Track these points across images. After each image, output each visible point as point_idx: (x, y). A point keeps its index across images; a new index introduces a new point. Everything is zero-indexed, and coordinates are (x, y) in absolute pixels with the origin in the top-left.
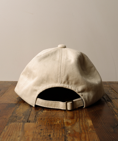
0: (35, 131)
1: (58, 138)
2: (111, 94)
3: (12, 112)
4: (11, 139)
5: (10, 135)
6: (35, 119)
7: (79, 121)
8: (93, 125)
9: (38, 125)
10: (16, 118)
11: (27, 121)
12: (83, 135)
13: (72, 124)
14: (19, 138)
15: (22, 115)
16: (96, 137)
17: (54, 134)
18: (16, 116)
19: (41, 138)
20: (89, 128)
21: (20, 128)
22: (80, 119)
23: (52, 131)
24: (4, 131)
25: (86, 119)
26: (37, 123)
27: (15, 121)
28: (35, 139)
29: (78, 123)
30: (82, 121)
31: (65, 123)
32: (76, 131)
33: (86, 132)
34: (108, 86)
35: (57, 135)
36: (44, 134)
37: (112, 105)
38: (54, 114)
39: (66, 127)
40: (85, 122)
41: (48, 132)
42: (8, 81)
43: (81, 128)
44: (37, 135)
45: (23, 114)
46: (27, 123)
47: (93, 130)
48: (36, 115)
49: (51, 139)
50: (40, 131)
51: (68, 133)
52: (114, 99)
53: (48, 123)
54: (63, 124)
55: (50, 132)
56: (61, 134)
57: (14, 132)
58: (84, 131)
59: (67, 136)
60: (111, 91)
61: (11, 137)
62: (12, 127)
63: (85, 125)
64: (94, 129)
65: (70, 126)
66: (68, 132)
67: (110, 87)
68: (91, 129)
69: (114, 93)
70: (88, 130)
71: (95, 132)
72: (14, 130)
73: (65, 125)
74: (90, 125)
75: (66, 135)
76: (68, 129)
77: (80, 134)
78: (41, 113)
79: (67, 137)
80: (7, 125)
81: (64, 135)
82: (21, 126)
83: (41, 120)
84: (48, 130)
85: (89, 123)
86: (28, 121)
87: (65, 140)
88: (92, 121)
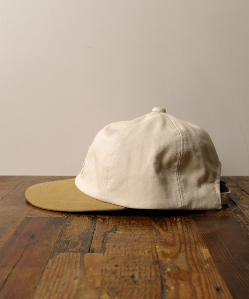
0: (104, 268)
1: (149, 281)
2: (240, 200)
3: (59, 234)
4: (62, 283)
5: (60, 275)
6: (102, 247)
7: (186, 249)
8: (211, 258)
9: (109, 258)
10: (68, 245)
11: (88, 251)
12: (195, 276)
13: (172, 255)
14: (76, 282)
15: (78, 238)
16: (220, 280)
17: (140, 273)
18: (66, 241)
19: (117, 280)
20: (204, 263)
21: (76, 262)
22: (186, 246)
23: (137, 268)
24: (48, 268)
25: (197, 246)
26: (108, 253)
27: (65, 251)
28: (106, 283)
29: (184, 253)
30: (191, 250)
31: (158, 254)
32: (181, 268)
33: (200, 269)
34: (234, 184)
35: (146, 276)
36: (123, 274)
37: (244, 219)
38: (138, 236)
39: (162, 261)
40: (196, 252)
41: (128, 270)
42: (44, 176)
43: (191, 262)
44: (110, 276)
45: (79, 236)
46: (88, 253)
47: (213, 267)
48: (104, 239)
49: (135, 282)
50: (115, 268)
51: (166, 272)
52: (247, 209)
53: (127, 253)
54: (155, 255)
55: (134, 270)
56: (153, 274)
57: (65, 269)
58: (197, 268)
59: (165, 277)
60: (241, 195)
61: (62, 279)
62: (61, 262)
63: (197, 257)
64: (214, 265)
65: (168, 260)
66: (165, 270)
67: (238, 186)
68: (208, 265)
69: (246, 197)
70: (204, 267)
71: (216, 269)
72: (66, 267)
73: (160, 258)
74: (205, 258)
75: (162, 275)
76: (166, 265)
77: (189, 273)
78: (113, 235)
79: (165, 280)
80: (52, 258)
81: (160, 275)
82: (79, 260)
83: (115, 248)
84: (128, 266)
85: (204, 255)
86: (90, 250)
87: (162, 285)
88: (210, 250)
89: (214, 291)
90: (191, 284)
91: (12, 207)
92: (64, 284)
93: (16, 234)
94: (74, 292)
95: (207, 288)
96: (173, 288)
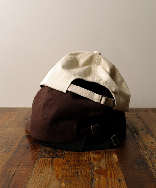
0: (63, 168)
1: (86, 175)
2: (137, 124)
4: (42, 176)
5: (41, 171)
6: (63, 154)
7: (106, 156)
8: (118, 161)
9: (66, 161)
12: (109, 172)
13: (98, 160)
14: (49, 175)
15: (51, 149)
16: (121, 175)
17: (81, 171)
18: (45, 150)
19: (69, 175)
20: (114, 164)
21: (49, 163)
22: (106, 154)
23: (80, 167)
24: (35, 167)
25: (112, 154)
26: (66, 158)
27: (44, 156)
28: (64, 177)
29: (105, 158)
30: (108, 156)
31: (91, 158)
32: (102, 167)
33: (112, 168)
34: (135, 113)
35: (84, 172)
36: (72, 171)
37: (138, 137)
39: (93, 163)
40: (111, 158)
41: (76, 168)
43: (107, 164)
44: (66, 172)
46: (55, 158)
47: (119, 167)
49: (78, 176)
50: (69, 167)
51: (94, 170)
52: (140, 130)
53: (76, 158)
54: (89, 159)
55: (78, 169)
56: (88, 171)
57: (44, 168)
58: (110, 167)
59: (94, 173)
60: (138, 121)
61: (42, 174)
62: (42, 163)
63: (111, 161)
64: (119, 166)
65: (96, 162)
66: (94, 168)
67: (137, 115)
68: (116, 165)
69: (140, 122)
70: (114, 166)
71: (120, 168)
72: (44, 167)
73: (92, 161)
74: (115, 161)
75: (93, 172)
76: (95, 166)
77: (106, 171)
79: (94, 175)
80: (37, 161)
81: (91, 172)
82: (51, 162)
83: (69, 155)
84: (75, 166)
85: (115, 159)
86: (57, 156)
87: (92, 178)
88: (118, 157)
89: (118, 181)
90: (107, 177)
91: (17, 128)
92: (43, 177)
93: (19, 145)
94: (48, 182)
95: (115, 179)
96: (97, 179)
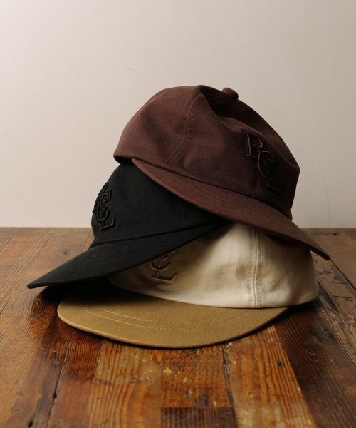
4: (122, 358)
5: (119, 350)
8: (276, 332)
12: (258, 350)
14: (137, 356)
16: (282, 352)
20: (268, 337)
28: (167, 359)
32: (244, 343)
35: (208, 351)
51: (228, 346)
52: (321, 274)
56: (215, 349)
58: (260, 342)
59: (227, 351)
64: (278, 340)
68: (272, 339)
70: (267, 341)
71: (280, 344)
74: (269, 332)
75: (224, 350)
77: (252, 347)
79: (227, 355)
87: (224, 360)
89: (276, 365)
90: (253, 358)
92: (125, 359)
94: (136, 367)
95: (270, 362)
96: (235, 363)
